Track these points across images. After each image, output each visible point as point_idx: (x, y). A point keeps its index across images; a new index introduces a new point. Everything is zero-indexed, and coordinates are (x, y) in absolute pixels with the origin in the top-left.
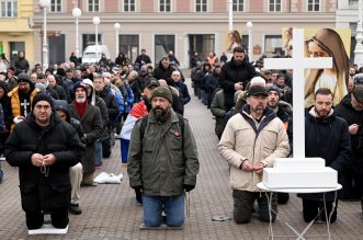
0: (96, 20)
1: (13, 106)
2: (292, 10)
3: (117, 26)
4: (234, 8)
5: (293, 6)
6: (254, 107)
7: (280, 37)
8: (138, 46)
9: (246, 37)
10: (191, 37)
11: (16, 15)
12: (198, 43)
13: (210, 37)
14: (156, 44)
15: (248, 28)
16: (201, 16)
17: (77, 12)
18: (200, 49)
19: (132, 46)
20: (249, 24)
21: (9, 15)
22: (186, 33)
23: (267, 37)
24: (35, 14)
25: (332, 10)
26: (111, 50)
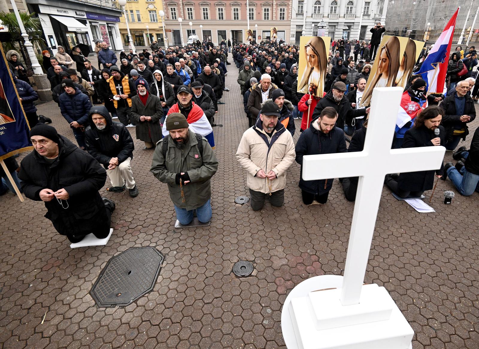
0: (191, 23)
1: (112, 88)
2: (274, 19)
3: (201, 26)
4: (250, 18)
5: (274, 17)
6: (267, 124)
7: (270, 31)
8: (211, 36)
9: (255, 32)
10: (233, 31)
11: (157, 21)
12: (236, 34)
13: (240, 31)
14: (219, 34)
15: (256, 28)
16: (236, 22)
17: (180, 20)
18: (236, 36)
19: (208, 36)
20: (256, 26)
21: (154, 21)
22: (230, 30)
23: (263, 31)
24: (165, 20)
25: (289, 19)
26: (200, 37)
